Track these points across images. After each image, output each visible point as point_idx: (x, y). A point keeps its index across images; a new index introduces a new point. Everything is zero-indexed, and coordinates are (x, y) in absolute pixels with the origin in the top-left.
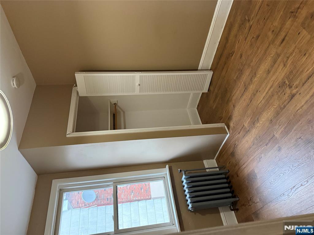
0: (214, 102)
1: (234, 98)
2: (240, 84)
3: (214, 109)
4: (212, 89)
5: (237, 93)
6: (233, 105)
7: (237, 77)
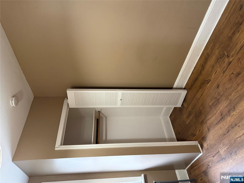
0: (187, 117)
1: (209, 122)
2: (216, 112)
3: (187, 124)
4: (185, 105)
5: (212, 119)
6: (208, 129)
7: (213, 104)
